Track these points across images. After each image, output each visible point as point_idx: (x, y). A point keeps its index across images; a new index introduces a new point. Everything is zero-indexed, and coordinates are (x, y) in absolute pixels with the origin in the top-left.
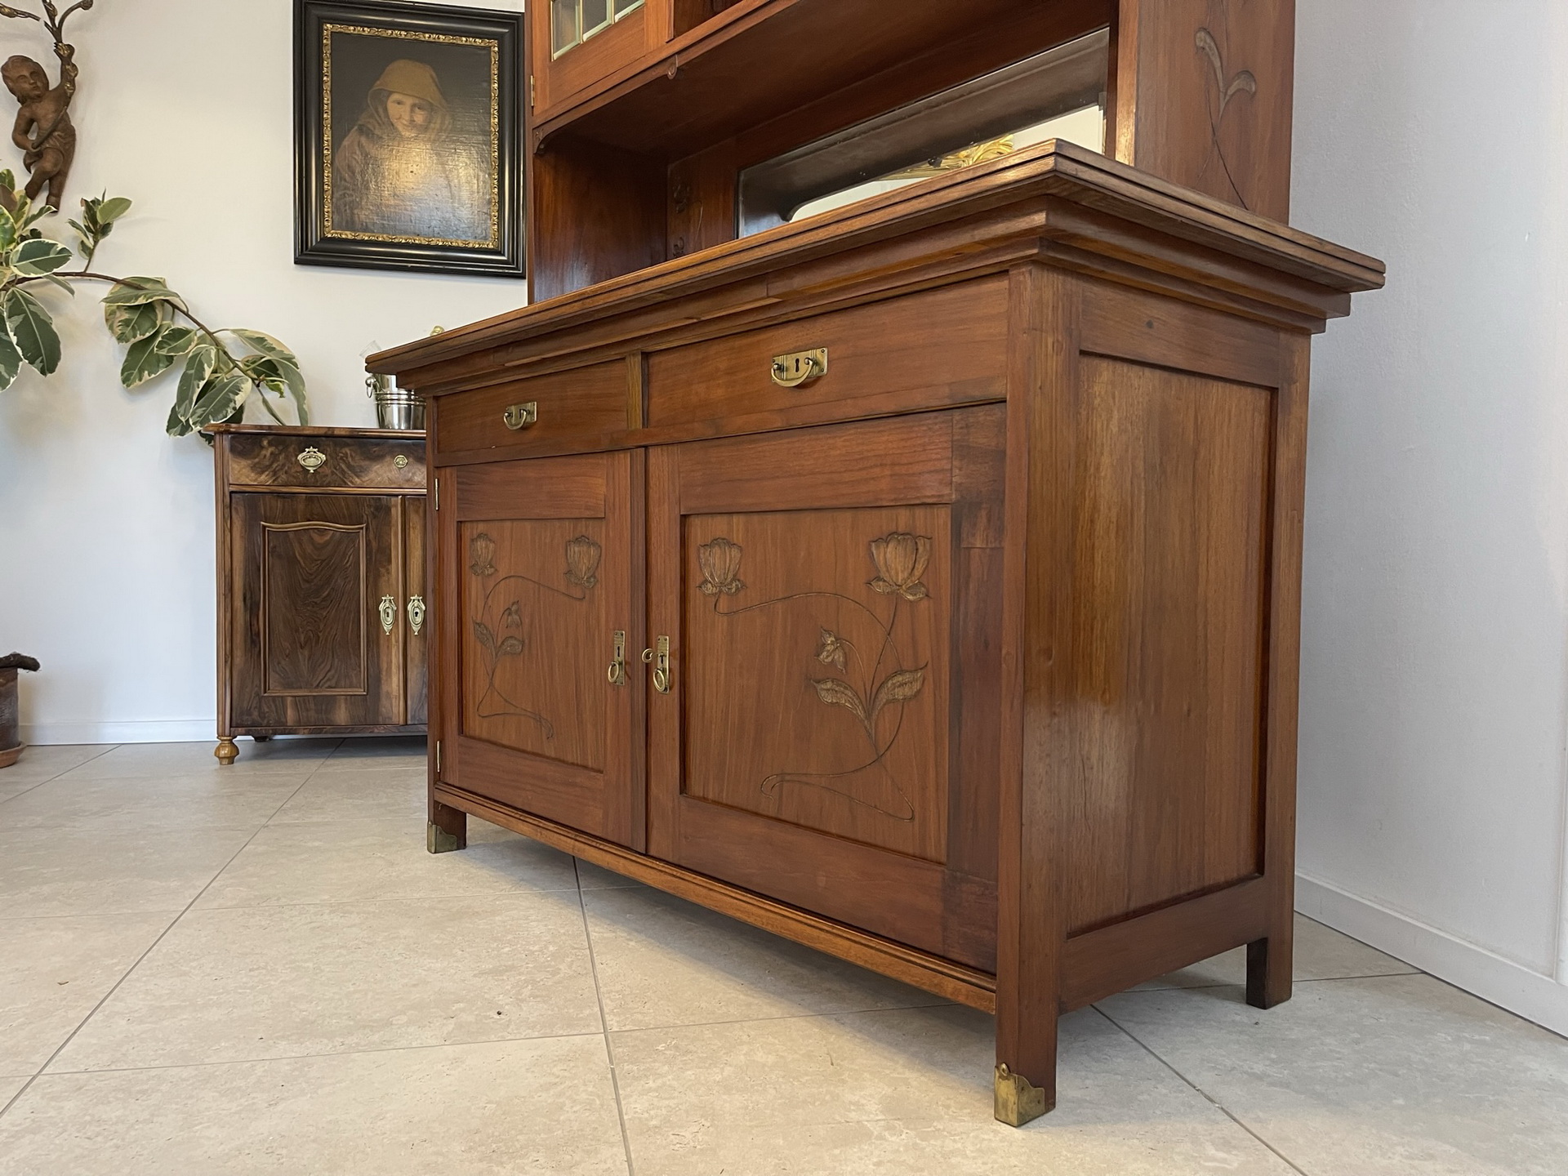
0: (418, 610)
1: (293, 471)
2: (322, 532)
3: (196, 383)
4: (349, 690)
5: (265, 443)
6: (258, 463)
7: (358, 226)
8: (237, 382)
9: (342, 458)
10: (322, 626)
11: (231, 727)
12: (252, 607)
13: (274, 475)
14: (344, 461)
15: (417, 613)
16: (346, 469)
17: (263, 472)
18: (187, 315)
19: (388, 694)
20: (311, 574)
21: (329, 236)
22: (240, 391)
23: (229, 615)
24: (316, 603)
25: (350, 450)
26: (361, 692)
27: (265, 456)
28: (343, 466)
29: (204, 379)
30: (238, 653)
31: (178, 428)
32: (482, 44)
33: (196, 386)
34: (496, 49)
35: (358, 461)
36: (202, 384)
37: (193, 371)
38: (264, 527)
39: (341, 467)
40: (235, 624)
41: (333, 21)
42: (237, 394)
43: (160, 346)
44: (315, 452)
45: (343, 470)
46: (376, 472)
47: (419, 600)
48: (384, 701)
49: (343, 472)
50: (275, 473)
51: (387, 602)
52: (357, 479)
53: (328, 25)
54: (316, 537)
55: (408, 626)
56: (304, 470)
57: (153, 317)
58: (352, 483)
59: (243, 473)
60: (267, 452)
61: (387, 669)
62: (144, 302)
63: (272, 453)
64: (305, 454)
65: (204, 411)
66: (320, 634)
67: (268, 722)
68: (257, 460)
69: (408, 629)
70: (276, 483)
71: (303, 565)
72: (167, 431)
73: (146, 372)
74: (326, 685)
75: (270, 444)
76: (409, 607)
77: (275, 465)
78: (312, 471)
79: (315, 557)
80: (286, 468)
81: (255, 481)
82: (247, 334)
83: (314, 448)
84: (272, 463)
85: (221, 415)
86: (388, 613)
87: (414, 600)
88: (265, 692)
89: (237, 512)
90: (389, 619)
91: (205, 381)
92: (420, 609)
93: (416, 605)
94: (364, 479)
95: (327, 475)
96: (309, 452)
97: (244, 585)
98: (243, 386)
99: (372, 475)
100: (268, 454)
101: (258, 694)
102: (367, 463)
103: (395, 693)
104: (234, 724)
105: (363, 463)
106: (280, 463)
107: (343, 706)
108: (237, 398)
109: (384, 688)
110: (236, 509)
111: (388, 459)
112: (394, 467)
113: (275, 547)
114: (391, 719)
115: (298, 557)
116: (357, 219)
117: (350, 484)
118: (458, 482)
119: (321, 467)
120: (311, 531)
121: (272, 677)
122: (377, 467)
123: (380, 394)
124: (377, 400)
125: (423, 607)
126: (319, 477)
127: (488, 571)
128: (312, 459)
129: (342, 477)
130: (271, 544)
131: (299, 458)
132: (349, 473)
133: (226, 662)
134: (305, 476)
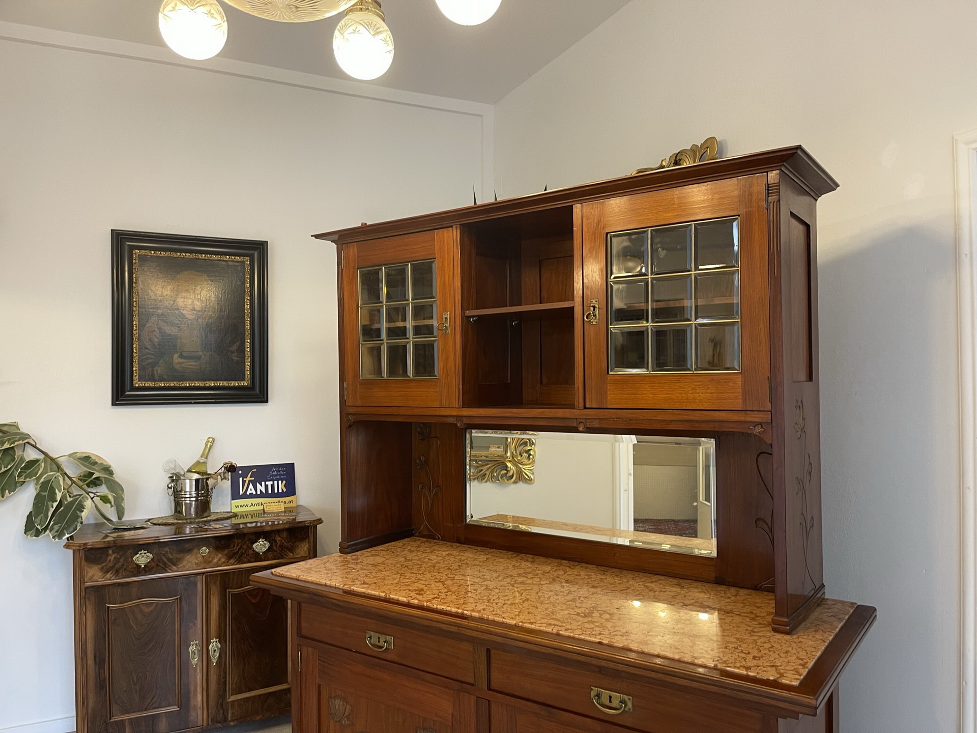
0: (216, 649)
2: (151, 605)
3: (50, 503)
4: (168, 708)
5: (110, 552)
6: (105, 566)
7: (157, 378)
8: (80, 501)
9: (164, 555)
10: (148, 668)
12: (100, 661)
13: (116, 573)
14: (165, 556)
16: (167, 562)
17: (108, 572)
18: (35, 447)
19: (195, 707)
20: (141, 634)
21: (137, 385)
22: (84, 508)
23: (85, 671)
24: (144, 653)
25: (169, 548)
26: (176, 708)
27: (110, 560)
28: (165, 560)
29: (56, 501)
30: (91, 695)
31: (33, 531)
32: (240, 260)
33: (50, 506)
34: (248, 262)
35: (174, 556)
36: (55, 504)
37: (46, 494)
38: (108, 607)
39: (162, 560)
40: (88, 677)
41: (140, 248)
42: (83, 511)
43: (19, 476)
44: (145, 553)
45: (164, 562)
46: (187, 560)
47: (216, 642)
48: (192, 711)
49: (165, 564)
50: (117, 571)
51: (194, 645)
52: (174, 567)
53: (137, 251)
54: (144, 608)
55: (209, 658)
56: (138, 566)
57: (13, 454)
58: (171, 570)
59: (96, 576)
60: (112, 558)
61: (195, 690)
62: (8, 446)
63: (115, 558)
64: (138, 555)
65: (60, 527)
66: (148, 674)
68: (104, 564)
69: (209, 662)
70: (117, 578)
71: (135, 629)
72: (25, 533)
73: (7, 491)
74: (152, 708)
75: (113, 552)
76: (210, 647)
77: (117, 566)
78: (143, 566)
79: (144, 623)
80: (125, 566)
81: (102, 578)
82: (78, 455)
83: (144, 550)
84: (115, 564)
85: (72, 529)
86: (195, 653)
87: (213, 642)
88: (110, 719)
89: (90, 600)
90: (196, 656)
91: (57, 503)
93: (215, 645)
94: (179, 567)
95: (154, 567)
96: (141, 554)
97: (95, 649)
98: (85, 503)
99: (185, 563)
100: (112, 559)
101: (105, 722)
102: (181, 555)
103: (199, 706)
105: (178, 556)
106: (120, 564)
107: (164, 720)
108: (83, 514)
109: (192, 703)
110: (89, 598)
111: (195, 551)
112: (199, 556)
113: (116, 619)
114: (197, 723)
115: (132, 624)
116: (156, 373)
117: (169, 571)
118: (319, 660)
119: (149, 562)
120: (141, 606)
121: (115, 708)
122: (188, 557)
123: (177, 494)
124: (175, 497)
125: (219, 646)
126: (148, 569)
127: (345, 722)
128: (142, 559)
129: (163, 566)
130: (113, 618)
131: (134, 558)
132: (169, 563)
133: (83, 703)
134: (138, 570)
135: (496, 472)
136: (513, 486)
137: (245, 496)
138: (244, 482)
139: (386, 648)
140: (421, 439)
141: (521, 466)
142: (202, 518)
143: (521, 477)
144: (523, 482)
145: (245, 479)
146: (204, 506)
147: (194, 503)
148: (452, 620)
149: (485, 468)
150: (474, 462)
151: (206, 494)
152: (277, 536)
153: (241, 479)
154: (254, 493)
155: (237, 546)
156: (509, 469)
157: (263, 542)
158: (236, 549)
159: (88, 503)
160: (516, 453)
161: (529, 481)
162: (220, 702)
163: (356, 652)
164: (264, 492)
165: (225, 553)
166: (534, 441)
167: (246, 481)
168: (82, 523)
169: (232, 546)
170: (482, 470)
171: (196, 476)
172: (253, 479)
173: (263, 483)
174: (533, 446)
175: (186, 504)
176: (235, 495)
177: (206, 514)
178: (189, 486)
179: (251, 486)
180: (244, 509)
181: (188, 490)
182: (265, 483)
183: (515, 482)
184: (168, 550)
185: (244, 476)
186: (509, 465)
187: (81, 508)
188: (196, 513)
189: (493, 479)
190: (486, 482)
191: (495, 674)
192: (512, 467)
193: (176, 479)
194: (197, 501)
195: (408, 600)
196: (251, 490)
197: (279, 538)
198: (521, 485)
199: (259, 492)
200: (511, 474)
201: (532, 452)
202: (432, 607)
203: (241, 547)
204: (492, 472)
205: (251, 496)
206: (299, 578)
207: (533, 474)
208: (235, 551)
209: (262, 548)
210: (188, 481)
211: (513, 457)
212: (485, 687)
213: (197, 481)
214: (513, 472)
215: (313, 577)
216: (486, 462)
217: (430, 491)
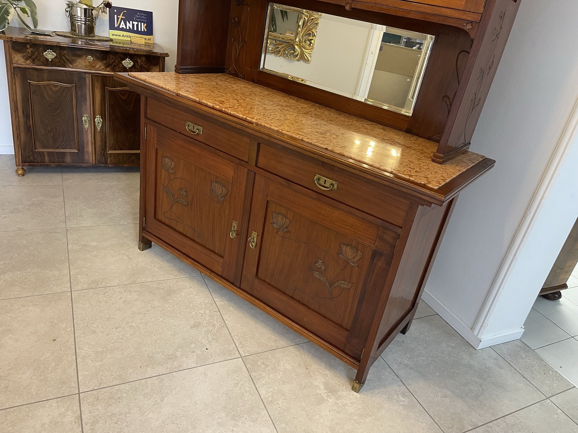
0: (99, 121)
1: (42, 59)
2: (56, 86)
4: (71, 150)
5: (28, 46)
6: (26, 55)
8: (6, 8)
9: (63, 55)
10: (58, 125)
11: (22, 162)
12: (26, 116)
13: (33, 61)
14: (64, 56)
15: (99, 122)
16: (65, 60)
17: (28, 59)
19: (88, 152)
20: (52, 103)
22: (9, 13)
23: (17, 119)
24: (54, 115)
26: (76, 151)
27: (28, 52)
28: (64, 59)
30: (22, 134)
35: (70, 57)
38: (30, 83)
39: (63, 59)
40: (20, 123)
42: (8, 15)
44: (51, 52)
45: (64, 61)
46: (79, 62)
47: (100, 118)
48: (86, 154)
50: (34, 60)
51: (86, 117)
52: (70, 65)
54: (52, 87)
55: (95, 127)
56: (47, 60)
58: (68, 66)
59: (19, 60)
60: (30, 50)
61: (87, 143)
63: (32, 51)
64: (46, 52)
66: (57, 128)
67: (38, 161)
68: (25, 54)
69: (95, 128)
70: (33, 65)
71: (48, 99)
74: (61, 148)
75: (30, 47)
76: (96, 120)
77: (33, 57)
78: (50, 60)
79: (53, 97)
80: (39, 58)
81: (24, 63)
83: (50, 50)
84: (32, 55)
86: (86, 121)
87: (98, 117)
88: (35, 150)
89: (17, 76)
90: (87, 124)
92: (101, 121)
93: (98, 119)
94: (73, 65)
95: (57, 62)
96: (48, 52)
97: (23, 107)
98: (10, 10)
99: (77, 64)
101: (32, 151)
102: (74, 58)
103: (90, 152)
104: (23, 162)
105: (73, 58)
106: (35, 56)
107: (69, 156)
108: (9, 17)
109: (86, 149)
110: (16, 74)
111: (84, 57)
112: (87, 61)
113: (35, 91)
114: (90, 161)
115: (45, 96)
117: (67, 67)
118: (157, 134)
119: (54, 58)
120: (50, 86)
121: (38, 144)
122: (80, 60)
123: (72, 17)
124: (71, 19)
125: (102, 120)
126: (53, 63)
127: (171, 171)
128: (50, 55)
129: (64, 63)
130: (33, 90)
131: (44, 54)
132: (67, 62)
133: (18, 138)
134: (46, 62)
135: (287, 51)
136: (296, 62)
137: (118, 29)
138: (118, 19)
139: (197, 133)
140: (237, 5)
141: (304, 50)
142: (89, 37)
143: (303, 58)
144: (303, 61)
145: (118, 17)
146: (90, 29)
147: (83, 25)
148: (238, 121)
149: (280, 47)
150: (274, 41)
151: (91, 21)
152: (138, 58)
153: (116, 16)
154: (125, 28)
155: (112, 60)
156: (296, 50)
157: (129, 61)
158: (111, 61)
159: (12, 10)
160: (303, 40)
161: (307, 61)
162: (103, 153)
163: (179, 133)
164: (131, 28)
165: (104, 63)
166: (316, 34)
167: (119, 18)
168: (8, 23)
169: (108, 59)
170: (278, 48)
171: (85, 7)
172: (124, 17)
173: (131, 22)
174: (314, 37)
175: (78, 25)
176: (112, 27)
177: (92, 35)
178: (79, 13)
179: (123, 22)
180: (118, 37)
181: (79, 15)
182: (132, 23)
183: (298, 60)
184: (66, 53)
185: (118, 14)
186: (296, 47)
187: (7, 13)
188: (85, 33)
189: (285, 55)
190: (280, 56)
191: (261, 159)
192: (298, 49)
193: (71, 6)
194: (85, 24)
195: (213, 105)
196: (122, 25)
197: (140, 61)
198: (301, 62)
199: (128, 28)
200: (296, 54)
201: (312, 41)
202: (227, 111)
203: (114, 61)
204: (285, 50)
205: (122, 29)
206: (146, 81)
207: (311, 57)
208: (111, 63)
209: (128, 64)
210: (79, 9)
211: (300, 42)
212: (254, 164)
213: (85, 9)
214: (298, 53)
215: (155, 81)
216: (282, 42)
217: (239, 43)
